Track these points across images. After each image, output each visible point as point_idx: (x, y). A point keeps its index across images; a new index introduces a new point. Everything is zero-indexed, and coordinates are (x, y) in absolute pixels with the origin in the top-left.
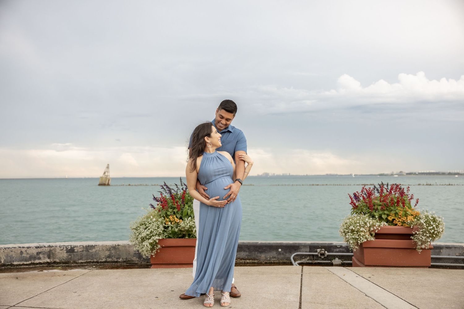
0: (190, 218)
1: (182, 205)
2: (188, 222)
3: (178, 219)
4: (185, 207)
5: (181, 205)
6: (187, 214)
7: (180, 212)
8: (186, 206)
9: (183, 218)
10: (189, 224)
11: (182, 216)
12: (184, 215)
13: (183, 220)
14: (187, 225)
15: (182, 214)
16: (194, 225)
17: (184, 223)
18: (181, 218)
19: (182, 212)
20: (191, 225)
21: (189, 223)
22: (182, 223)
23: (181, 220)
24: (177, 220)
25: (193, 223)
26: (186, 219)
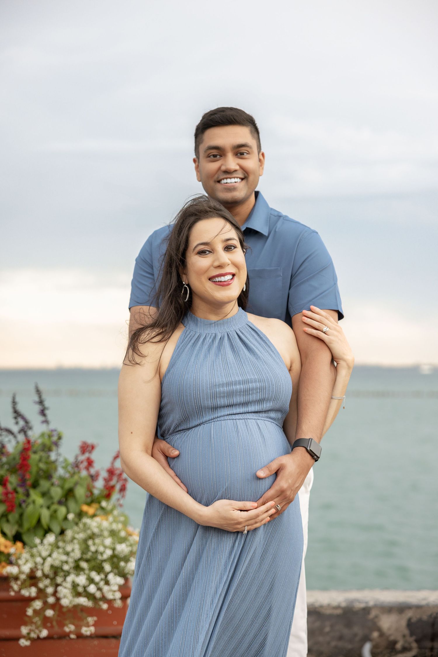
0: (51, 538)
1: (20, 490)
2: (45, 554)
3: (9, 543)
4: (30, 500)
5: (15, 491)
6: (39, 521)
7: (13, 517)
8: (35, 496)
9: (25, 538)
10: (49, 561)
11: (21, 531)
12: (26, 525)
13: (24, 544)
14: (43, 564)
15: (20, 523)
16: (66, 562)
17: (32, 556)
18: (17, 538)
19: (21, 515)
20: (57, 563)
21: (50, 555)
22: (25, 555)
23: (19, 544)
24: (6, 547)
25: (64, 558)
26: (37, 541)
